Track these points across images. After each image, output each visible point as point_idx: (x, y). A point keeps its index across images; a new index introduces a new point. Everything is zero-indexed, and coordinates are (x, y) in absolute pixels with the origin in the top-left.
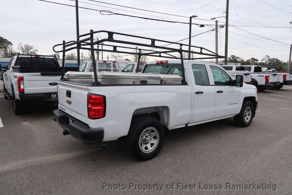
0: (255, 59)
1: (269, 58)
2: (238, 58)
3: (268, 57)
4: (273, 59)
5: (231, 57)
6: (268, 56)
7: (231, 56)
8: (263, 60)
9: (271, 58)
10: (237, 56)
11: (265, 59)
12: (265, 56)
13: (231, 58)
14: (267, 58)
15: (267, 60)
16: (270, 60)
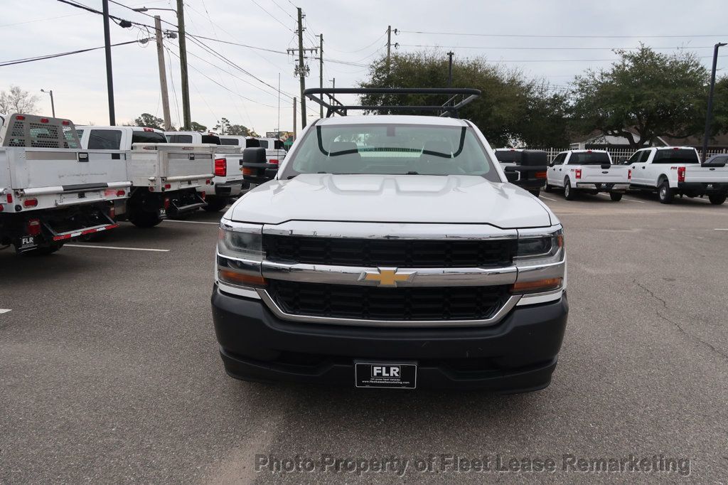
0: (200, 126)
1: (228, 125)
3: (227, 123)
4: (237, 127)
5: (142, 118)
6: (227, 121)
7: (143, 115)
8: (216, 129)
9: (232, 124)
10: (158, 117)
11: (219, 126)
12: (220, 120)
13: (143, 122)
14: (224, 125)
15: (226, 129)
16: (230, 127)
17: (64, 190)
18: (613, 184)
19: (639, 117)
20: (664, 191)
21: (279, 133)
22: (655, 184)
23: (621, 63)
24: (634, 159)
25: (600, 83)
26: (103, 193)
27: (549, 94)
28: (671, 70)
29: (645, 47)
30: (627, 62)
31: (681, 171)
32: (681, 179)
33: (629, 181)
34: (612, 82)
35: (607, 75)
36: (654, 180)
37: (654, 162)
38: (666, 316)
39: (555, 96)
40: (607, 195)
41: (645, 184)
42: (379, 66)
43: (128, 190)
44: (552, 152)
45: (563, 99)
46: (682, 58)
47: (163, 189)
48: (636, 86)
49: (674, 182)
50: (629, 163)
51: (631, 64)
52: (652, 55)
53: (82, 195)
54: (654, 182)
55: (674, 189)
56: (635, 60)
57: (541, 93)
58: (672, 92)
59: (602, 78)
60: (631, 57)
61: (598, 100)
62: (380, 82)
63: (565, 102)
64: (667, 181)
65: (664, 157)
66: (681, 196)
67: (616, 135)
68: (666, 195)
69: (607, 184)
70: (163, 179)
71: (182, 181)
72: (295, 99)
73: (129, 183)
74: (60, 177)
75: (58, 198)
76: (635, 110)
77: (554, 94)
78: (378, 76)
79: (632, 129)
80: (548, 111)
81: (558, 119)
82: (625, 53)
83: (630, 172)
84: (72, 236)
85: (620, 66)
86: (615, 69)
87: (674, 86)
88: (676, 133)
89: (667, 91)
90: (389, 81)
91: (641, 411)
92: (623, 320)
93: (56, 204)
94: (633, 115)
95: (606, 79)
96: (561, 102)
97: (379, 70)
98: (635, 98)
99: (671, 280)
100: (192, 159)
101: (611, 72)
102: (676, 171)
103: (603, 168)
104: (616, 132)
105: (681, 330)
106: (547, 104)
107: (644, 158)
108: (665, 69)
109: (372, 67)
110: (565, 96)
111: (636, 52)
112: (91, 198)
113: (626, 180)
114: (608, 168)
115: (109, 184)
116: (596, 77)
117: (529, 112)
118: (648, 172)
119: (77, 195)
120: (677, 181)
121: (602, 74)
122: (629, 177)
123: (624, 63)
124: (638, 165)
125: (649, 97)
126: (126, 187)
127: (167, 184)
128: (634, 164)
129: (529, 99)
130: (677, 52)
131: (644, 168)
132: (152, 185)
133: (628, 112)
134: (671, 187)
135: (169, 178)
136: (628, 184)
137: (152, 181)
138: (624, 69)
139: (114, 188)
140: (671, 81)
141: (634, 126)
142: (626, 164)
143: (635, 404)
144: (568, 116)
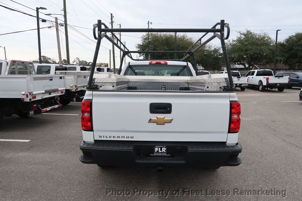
1: (79, 60)
2: (50, 59)
3: (78, 60)
4: (83, 61)
6: (78, 59)
8: (74, 62)
9: (81, 60)
10: (49, 57)
11: (75, 61)
12: (76, 58)
15: (78, 62)
16: (80, 62)
17: (45, 92)
18: (242, 84)
19: (247, 57)
20: (261, 87)
21: (101, 64)
22: (258, 84)
23: (240, 36)
24: (249, 74)
25: (232, 44)
26: (56, 93)
27: (213, 49)
28: (259, 39)
29: (248, 30)
30: (242, 36)
31: (267, 79)
32: (267, 82)
33: (248, 83)
34: (237, 43)
35: (235, 41)
36: (257, 82)
37: (257, 75)
38: (277, 135)
39: (215, 49)
40: (239, 89)
41: (253, 84)
42: (145, 37)
43: (64, 91)
44: (216, 72)
45: (218, 50)
46: (262, 35)
47: (76, 90)
48: (246, 45)
49: (265, 83)
50: (247, 76)
51: (244, 37)
52: (251, 33)
53: (50, 94)
54: (257, 83)
55: (265, 86)
56: (245, 35)
57: (209, 48)
58: (259, 48)
59: (233, 42)
60: (243, 34)
61: (232, 51)
62: (146, 44)
63: (219, 51)
64: (262, 83)
65: (260, 73)
66: (268, 88)
67: (239, 64)
68: (262, 88)
69: (240, 84)
70: (76, 86)
71: (81, 87)
72: (110, 50)
73: (65, 88)
74: (44, 87)
75: (42, 95)
76: (246, 54)
77: (214, 48)
78: (145, 41)
79: (245, 62)
80: (212, 55)
81: (217, 58)
82: (241, 33)
83: (248, 79)
84: (48, 110)
85: (240, 37)
86: (238, 39)
87: (261, 45)
88: (262, 63)
89: (258, 47)
90: (149, 43)
91: (280, 168)
92: (262, 137)
93: (42, 98)
94: (245, 56)
95: (234, 43)
96: (217, 51)
97: (145, 39)
98: (245, 50)
99: (274, 122)
100: (85, 77)
101: (236, 40)
102: (266, 79)
103: (238, 78)
104: (239, 63)
105: (284, 140)
106: (212, 52)
107: (253, 74)
108: (256, 39)
109: (142, 37)
110: (219, 49)
111: (245, 32)
112: (53, 95)
113: (247, 83)
114: (240, 78)
115: (59, 89)
116: (231, 42)
117: (205, 55)
118: (255, 79)
119: (48, 94)
120: (266, 83)
121: (233, 40)
122: (248, 81)
123: (241, 36)
124: (250, 77)
125: (251, 49)
126: (64, 90)
127: (77, 88)
128: (248, 76)
129: (205, 50)
130: (261, 32)
131: (253, 78)
132: (71, 88)
133: (243, 55)
134: (264, 85)
135: (78, 86)
136: (247, 84)
137: (71, 87)
138: (241, 38)
139: (60, 90)
140: (259, 43)
141: (246, 61)
142: (246, 76)
143: (276, 166)
144: (220, 57)
